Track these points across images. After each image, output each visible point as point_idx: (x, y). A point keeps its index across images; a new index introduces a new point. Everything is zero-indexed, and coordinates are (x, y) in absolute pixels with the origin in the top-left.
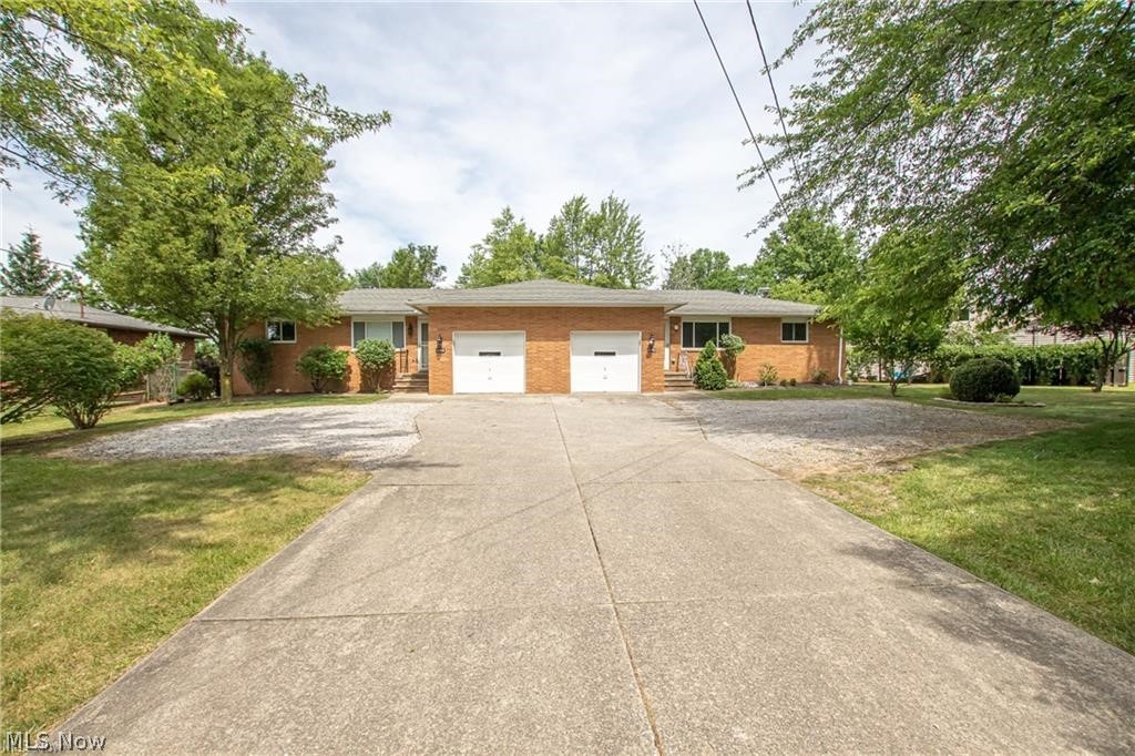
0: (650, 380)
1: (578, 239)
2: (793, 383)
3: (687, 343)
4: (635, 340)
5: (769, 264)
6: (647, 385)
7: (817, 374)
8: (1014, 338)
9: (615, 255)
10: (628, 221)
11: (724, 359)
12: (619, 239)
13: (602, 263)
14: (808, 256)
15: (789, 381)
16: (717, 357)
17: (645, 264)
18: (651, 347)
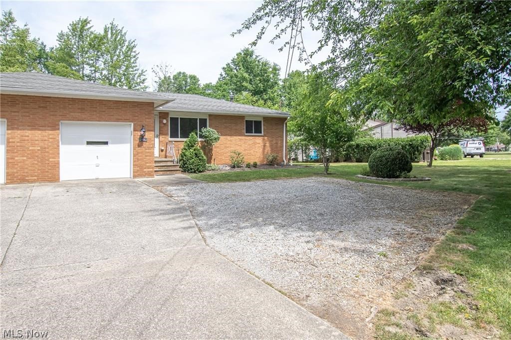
0: (141, 167)
1: (83, 52)
2: (255, 165)
3: (174, 134)
4: (128, 131)
5: (226, 84)
6: (139, 170)
7: (270, 158)
8: (374, 134)
9: (115, 67)
10: (127, 44)
11: (203, 148)
12: (119, 56)
13: (105, 72)
14: (251, 80)
15: (252, 163)
16: (198, 146)
17: (139, 76)
18: (142, 137)
